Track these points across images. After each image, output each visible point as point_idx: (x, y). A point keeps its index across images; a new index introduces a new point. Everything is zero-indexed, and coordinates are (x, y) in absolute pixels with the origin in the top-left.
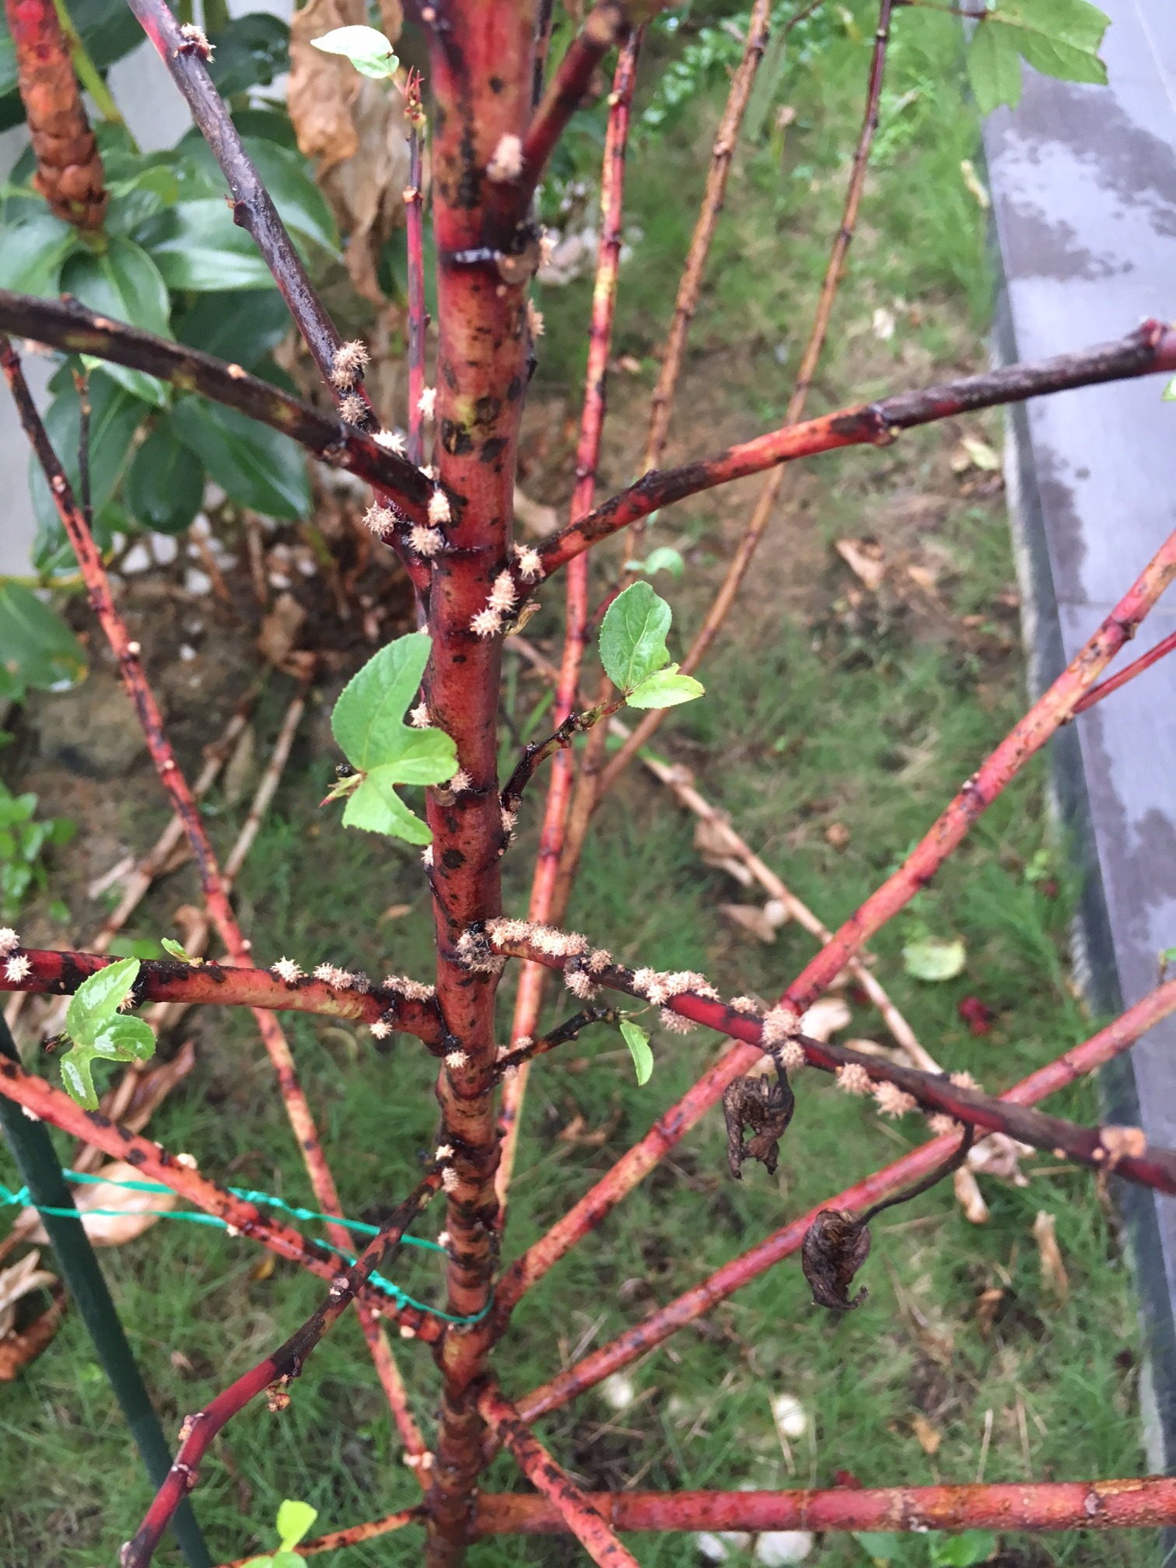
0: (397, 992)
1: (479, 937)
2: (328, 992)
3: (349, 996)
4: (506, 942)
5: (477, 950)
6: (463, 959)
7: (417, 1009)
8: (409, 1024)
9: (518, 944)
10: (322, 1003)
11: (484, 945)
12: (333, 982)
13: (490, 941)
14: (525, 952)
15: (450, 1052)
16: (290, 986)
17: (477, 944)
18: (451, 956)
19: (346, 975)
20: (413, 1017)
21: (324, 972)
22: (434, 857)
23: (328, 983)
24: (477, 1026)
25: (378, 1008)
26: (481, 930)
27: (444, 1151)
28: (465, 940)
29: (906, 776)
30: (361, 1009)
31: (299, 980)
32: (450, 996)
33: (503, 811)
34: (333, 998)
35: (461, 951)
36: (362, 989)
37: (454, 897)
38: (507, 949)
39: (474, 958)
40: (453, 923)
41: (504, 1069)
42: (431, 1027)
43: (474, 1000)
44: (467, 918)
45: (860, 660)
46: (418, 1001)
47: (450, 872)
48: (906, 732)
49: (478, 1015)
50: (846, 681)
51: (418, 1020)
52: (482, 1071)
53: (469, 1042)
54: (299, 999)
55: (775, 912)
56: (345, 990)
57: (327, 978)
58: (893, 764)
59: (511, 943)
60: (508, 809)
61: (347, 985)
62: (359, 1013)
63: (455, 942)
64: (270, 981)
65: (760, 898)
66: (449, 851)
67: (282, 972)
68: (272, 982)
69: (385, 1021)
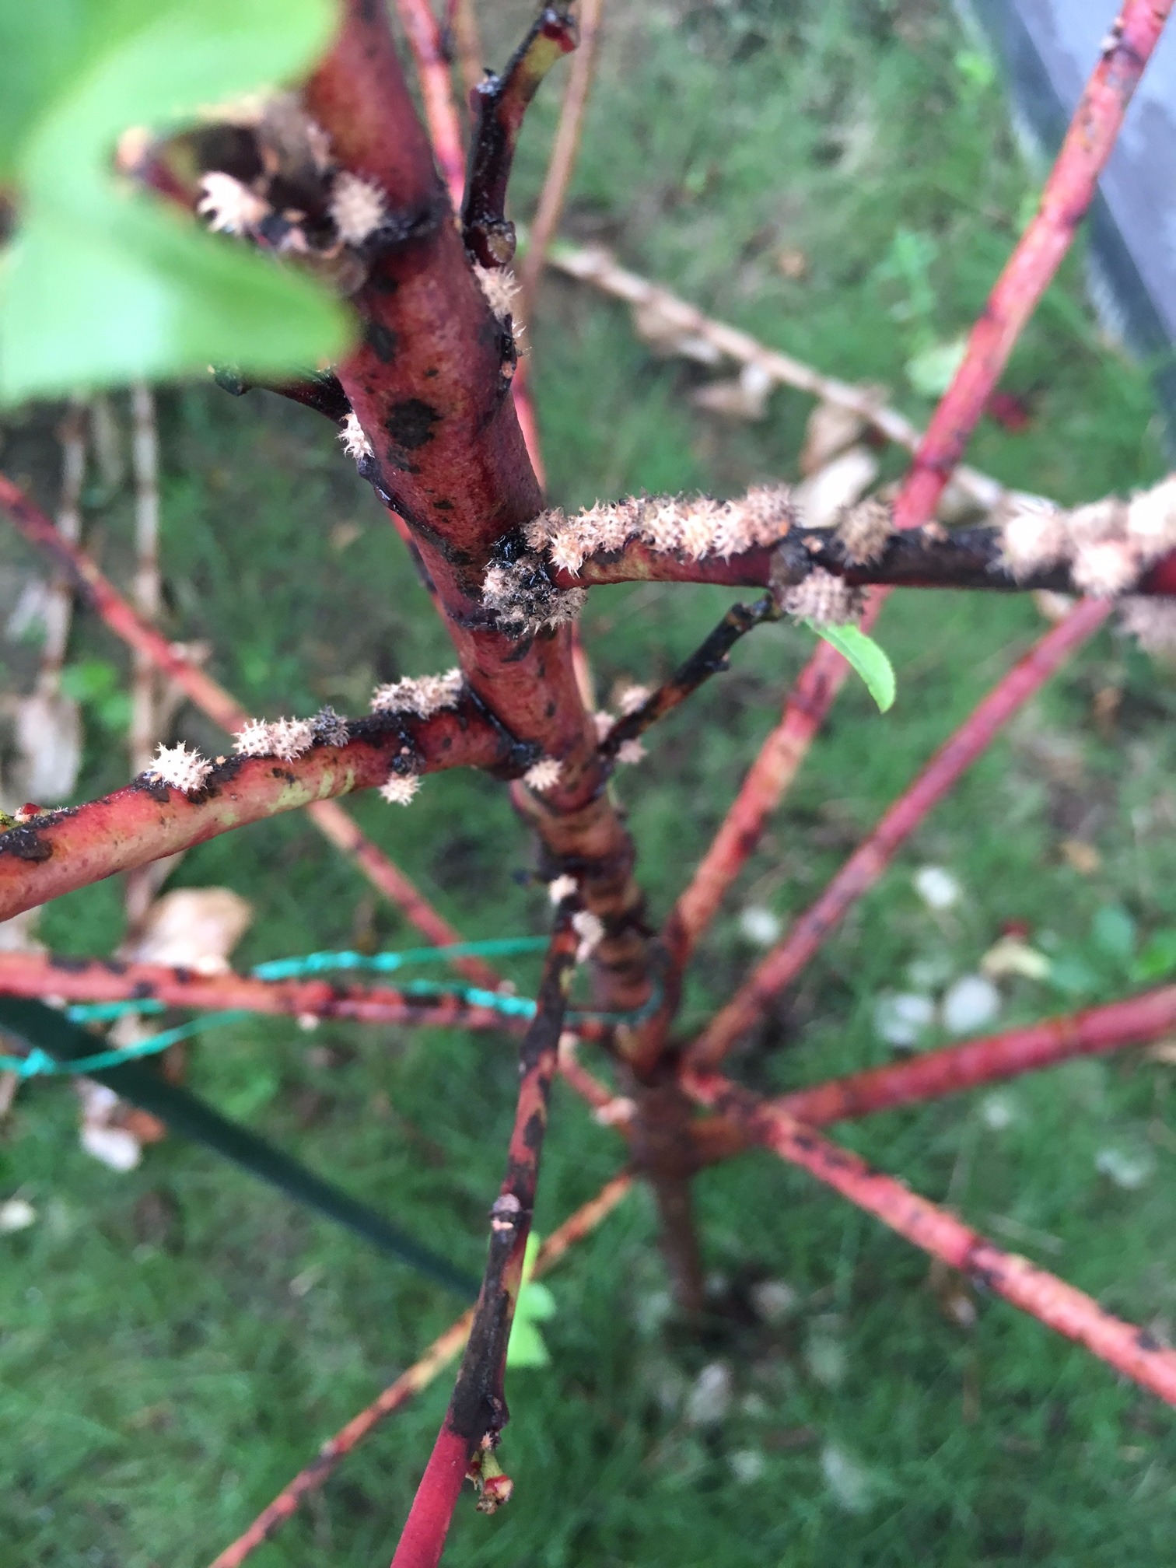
0: (403, 714)
1: (522, 567)
2: (277, 772)
3: (318, 762)
4: (587, 558)
5: (529, 595)
6: (504, 619)
7: (448, 727)
8: (444, 756)
9: (618, 555)
10: (274, 798)
11: (539, 581)
12: (279, 752)
13: (552, 569)
14: (643, 567)
15: (528, 768)
16: (195, 798)
17: (526, 584)
18: (477, 620)
19: (298, 727)
20: (447, 743)
21: (252, 738)
22: (369, 436)
23: (271, 757)
24: (559, 710)
25: (381, 757)
26: (521, 550)
27: (561, 888)
28: (493, 583)
29: (849, 165)
30: (351, 773)
31: (209, 779)
32: (498, 684)
33: (480, 271)
34: (291, 779)
35: (495, 605)
36: (339, 738)
37: (443, 504)
38: (595, 572)
39: (529, 611)
40: (460, 558)
41: (617, 750)
42: (482, 743)
43: (542, 674)
44: (486, 538)
45: (753, 43)
46: (444, 709)
47: (416, 456)
48: (832, 111)
49: (555, 694)
50: (744, 76)
51: (457, 743)
52: (584, 769)
53: (553, 739)
54: (224, 811)
55: (756, 381)
56: (306, 755)
57: (263, 748)
58: (828, 155)
59: (600, 557)
60: (488, 263)
61: (307, 742)
62: (350, 782)
63: (477, 593)
64: (149, 806)
65: (730, 369)
66: (395, 408)
67: (168, 777)
68: (157, 808)
69: (403, 774)
